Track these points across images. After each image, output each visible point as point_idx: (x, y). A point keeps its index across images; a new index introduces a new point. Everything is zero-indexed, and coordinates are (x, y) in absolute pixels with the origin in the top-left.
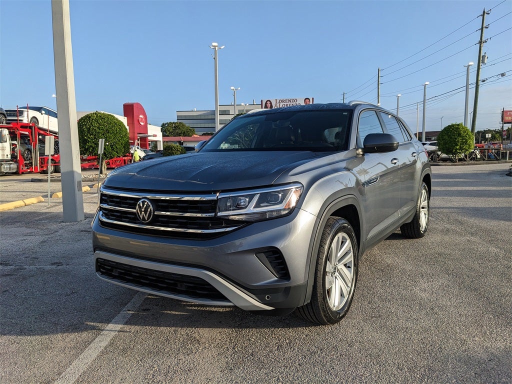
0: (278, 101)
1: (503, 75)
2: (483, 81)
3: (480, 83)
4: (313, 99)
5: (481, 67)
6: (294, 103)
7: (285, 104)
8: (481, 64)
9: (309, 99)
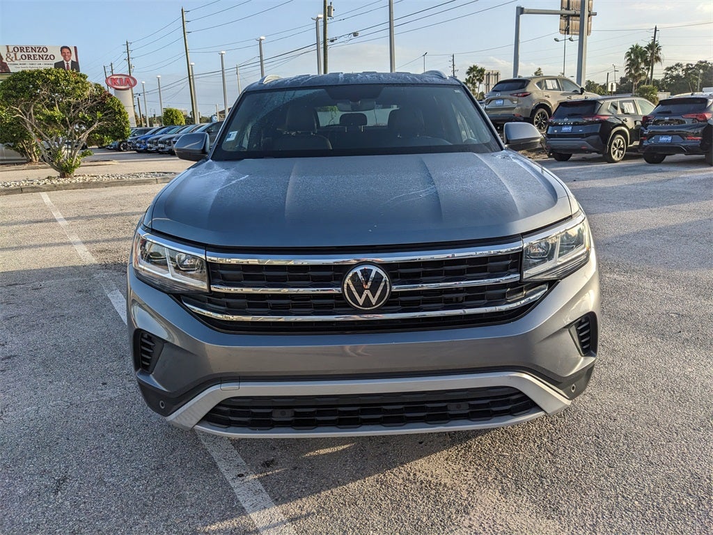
0: (11, 49)
1: (355, 34)
2: (332, 41)
3: (328, 43)
4: (75, 47)
5: (328, 21)
6: (43, 53)
7: (26, 54)
8: (327, 18)
9: (68, 48)
